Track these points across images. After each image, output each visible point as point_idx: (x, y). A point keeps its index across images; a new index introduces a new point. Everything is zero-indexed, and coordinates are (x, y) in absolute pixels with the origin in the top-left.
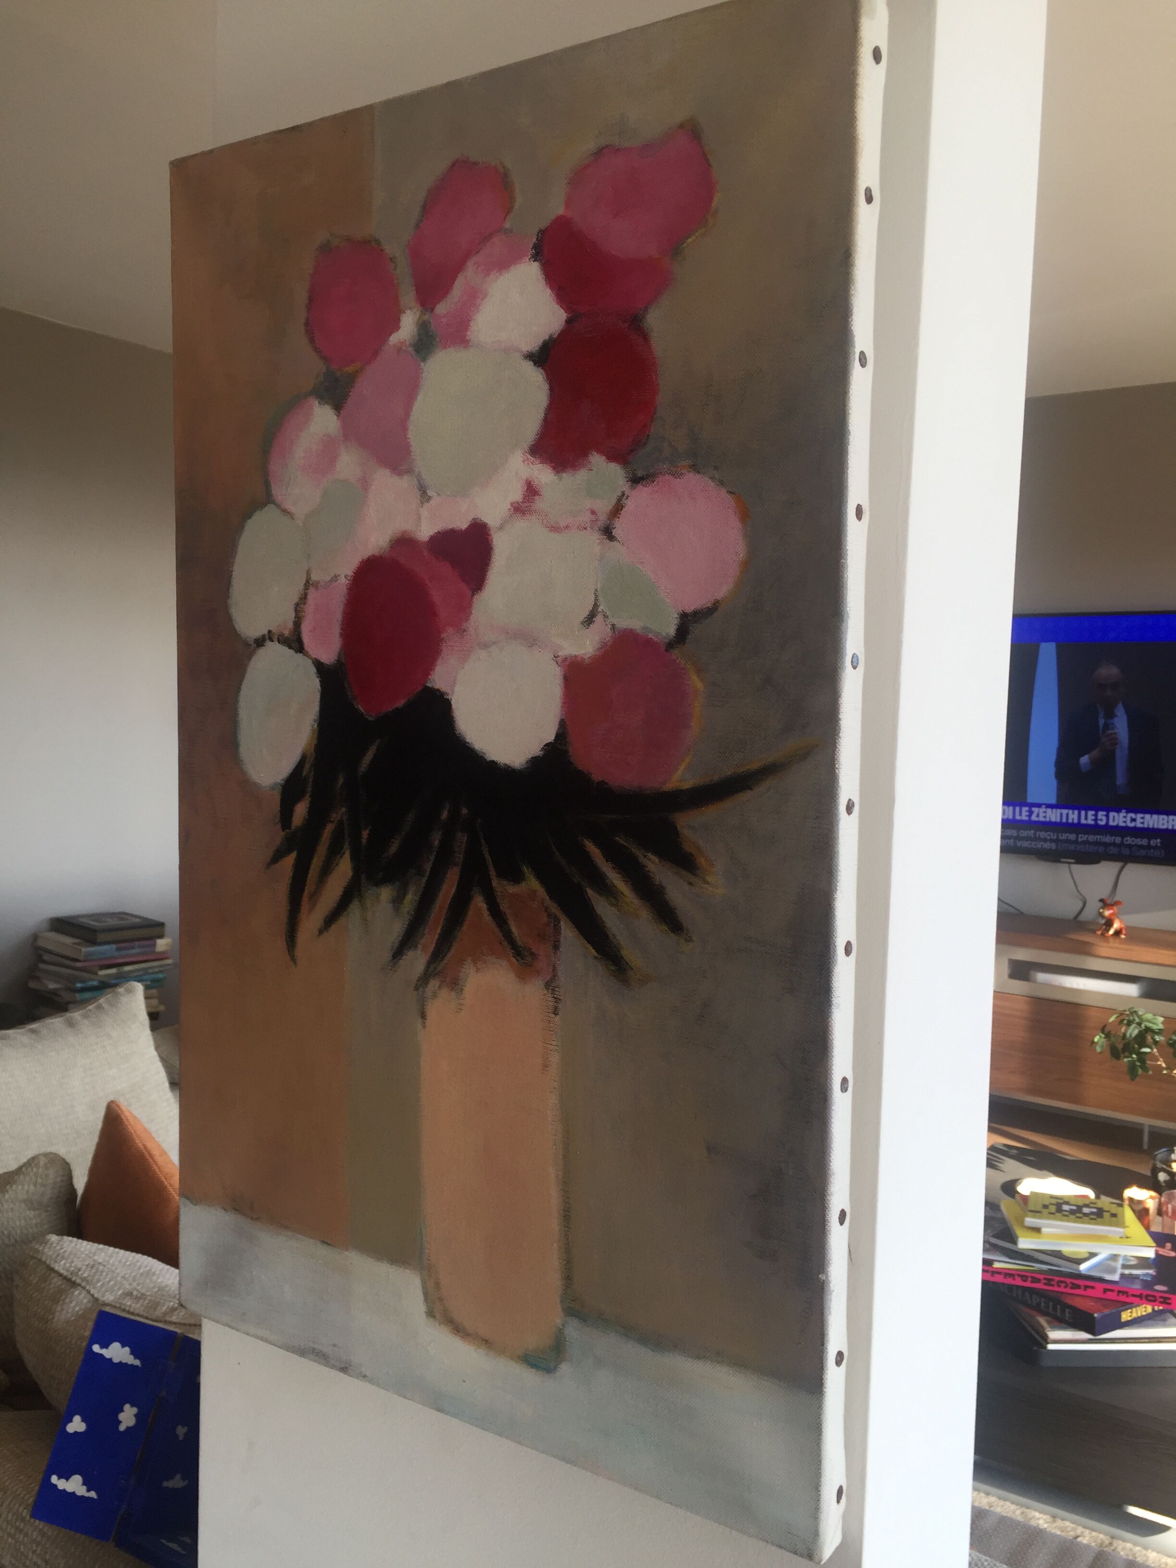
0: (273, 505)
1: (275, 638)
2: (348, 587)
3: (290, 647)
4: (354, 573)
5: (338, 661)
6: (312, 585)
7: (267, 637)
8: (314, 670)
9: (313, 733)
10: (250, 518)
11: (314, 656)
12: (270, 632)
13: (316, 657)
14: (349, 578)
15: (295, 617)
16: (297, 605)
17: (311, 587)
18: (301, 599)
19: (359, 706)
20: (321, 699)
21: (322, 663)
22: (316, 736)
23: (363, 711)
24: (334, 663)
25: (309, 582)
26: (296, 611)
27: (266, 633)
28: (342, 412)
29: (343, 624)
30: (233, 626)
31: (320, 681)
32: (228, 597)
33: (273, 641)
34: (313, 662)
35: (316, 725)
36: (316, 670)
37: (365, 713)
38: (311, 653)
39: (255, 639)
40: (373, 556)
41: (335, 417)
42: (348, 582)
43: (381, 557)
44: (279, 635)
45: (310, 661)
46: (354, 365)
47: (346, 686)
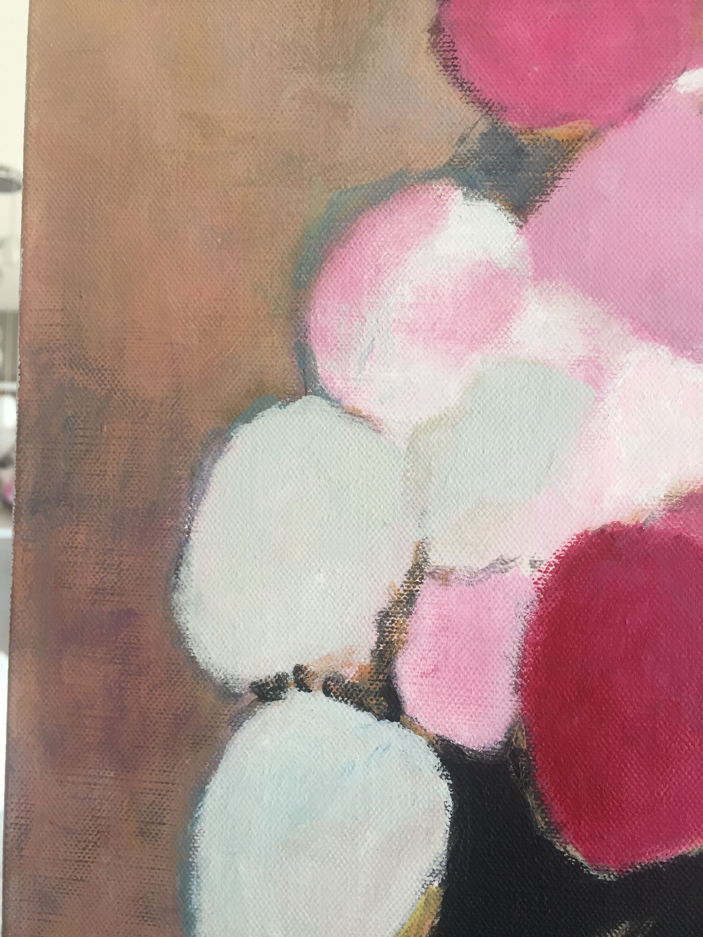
0: (317, 399)
1: (316, 684)
2: (540, 586)
3: (361, 706)
4: (558, 557)
5: (508, 744)
6: (431, 574)
7: (291, 679)
8: (434, 760)
9: (427, 902)
10: (248, 420)
11: (434, 730)
12: (298, 669)
13: (441, 734)
14: (543, 568)
15: (379, 642)
16: (385, 615)
17: (427, 580)
18: (398, 602)
19: (570, 848)
20: (451, 827)
21: (458, 749)
22: (435, 906)
23: (581, 859)
24: (493, 749)
25: (422, 570)
26: (381, 627)
27: (289, 670)
28: (533, 219)
29: (523, 665)
30: (188, 651)
31: (450, 786)
32: (175, 587)
33: (308, 690)
34: (430, 744)
35: (436, 884)
36: (438, 760)
37: (586, 864)
38: (423, 721)
39: (254, 683)
40: (617, 525)
41: (513, 228)
42: (539, 575)
43: (639, 529)
44: (328, 679)
45: (423, 742)
46: (570, 124)
47: (531, 800)
